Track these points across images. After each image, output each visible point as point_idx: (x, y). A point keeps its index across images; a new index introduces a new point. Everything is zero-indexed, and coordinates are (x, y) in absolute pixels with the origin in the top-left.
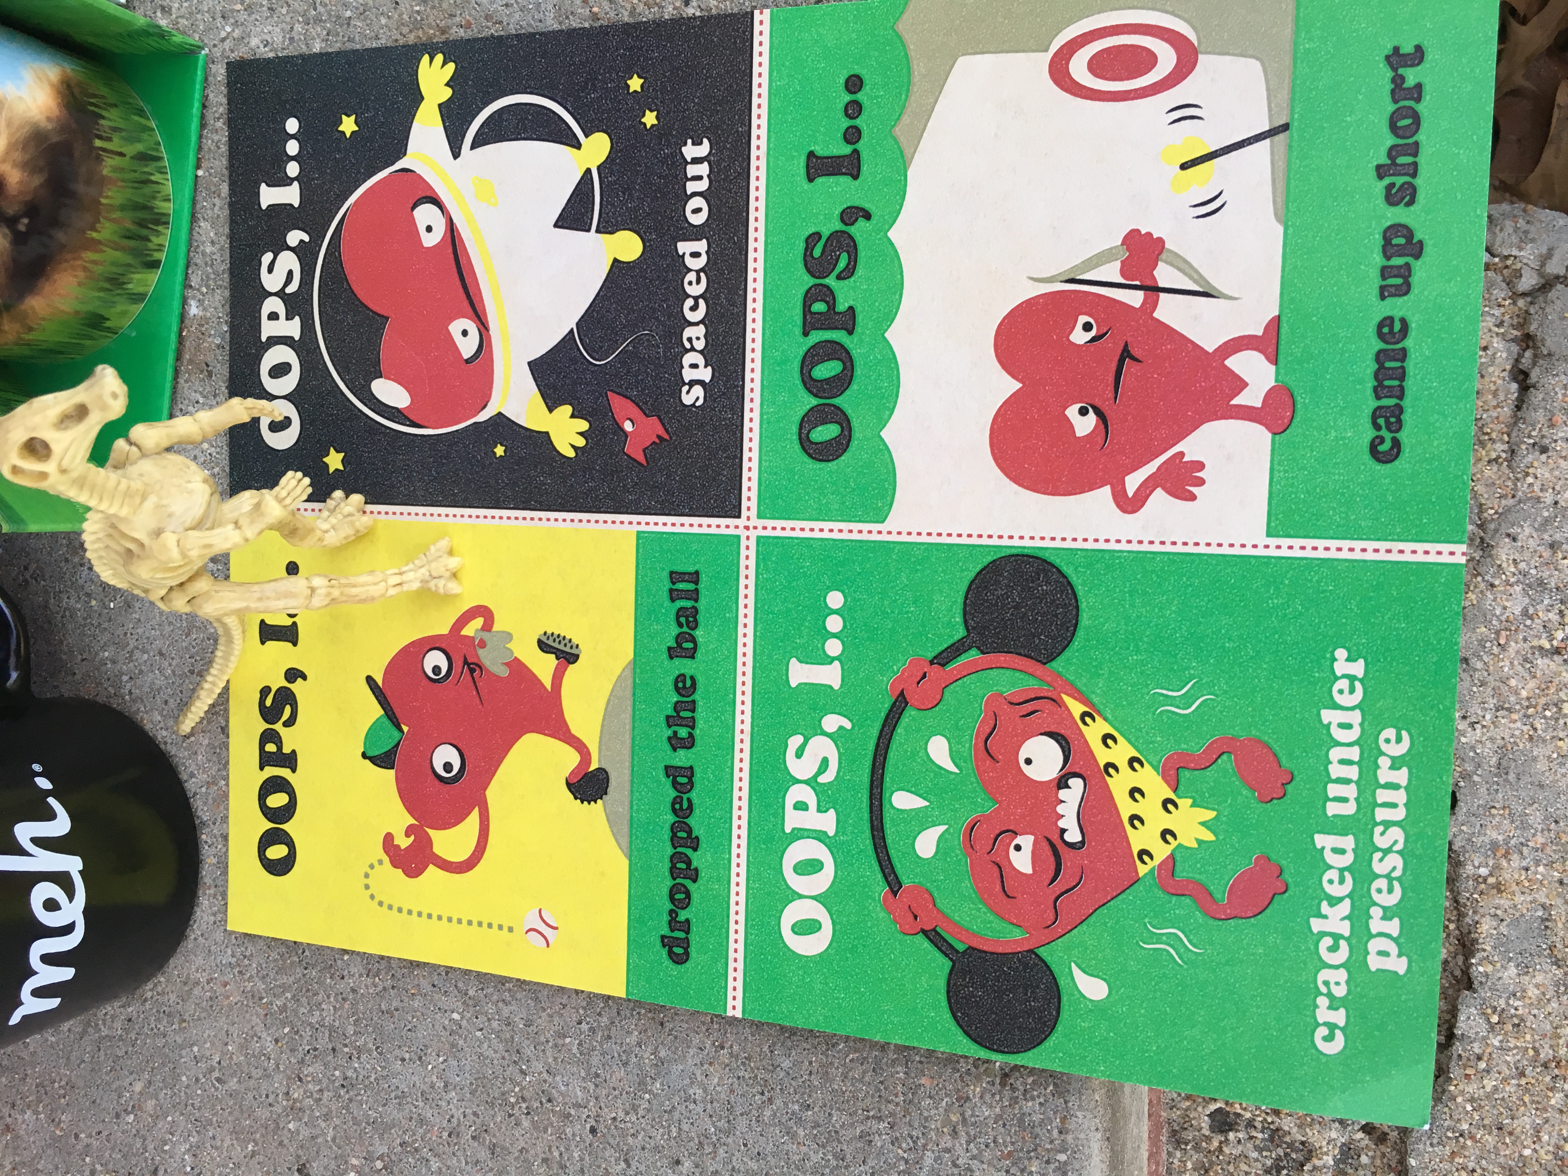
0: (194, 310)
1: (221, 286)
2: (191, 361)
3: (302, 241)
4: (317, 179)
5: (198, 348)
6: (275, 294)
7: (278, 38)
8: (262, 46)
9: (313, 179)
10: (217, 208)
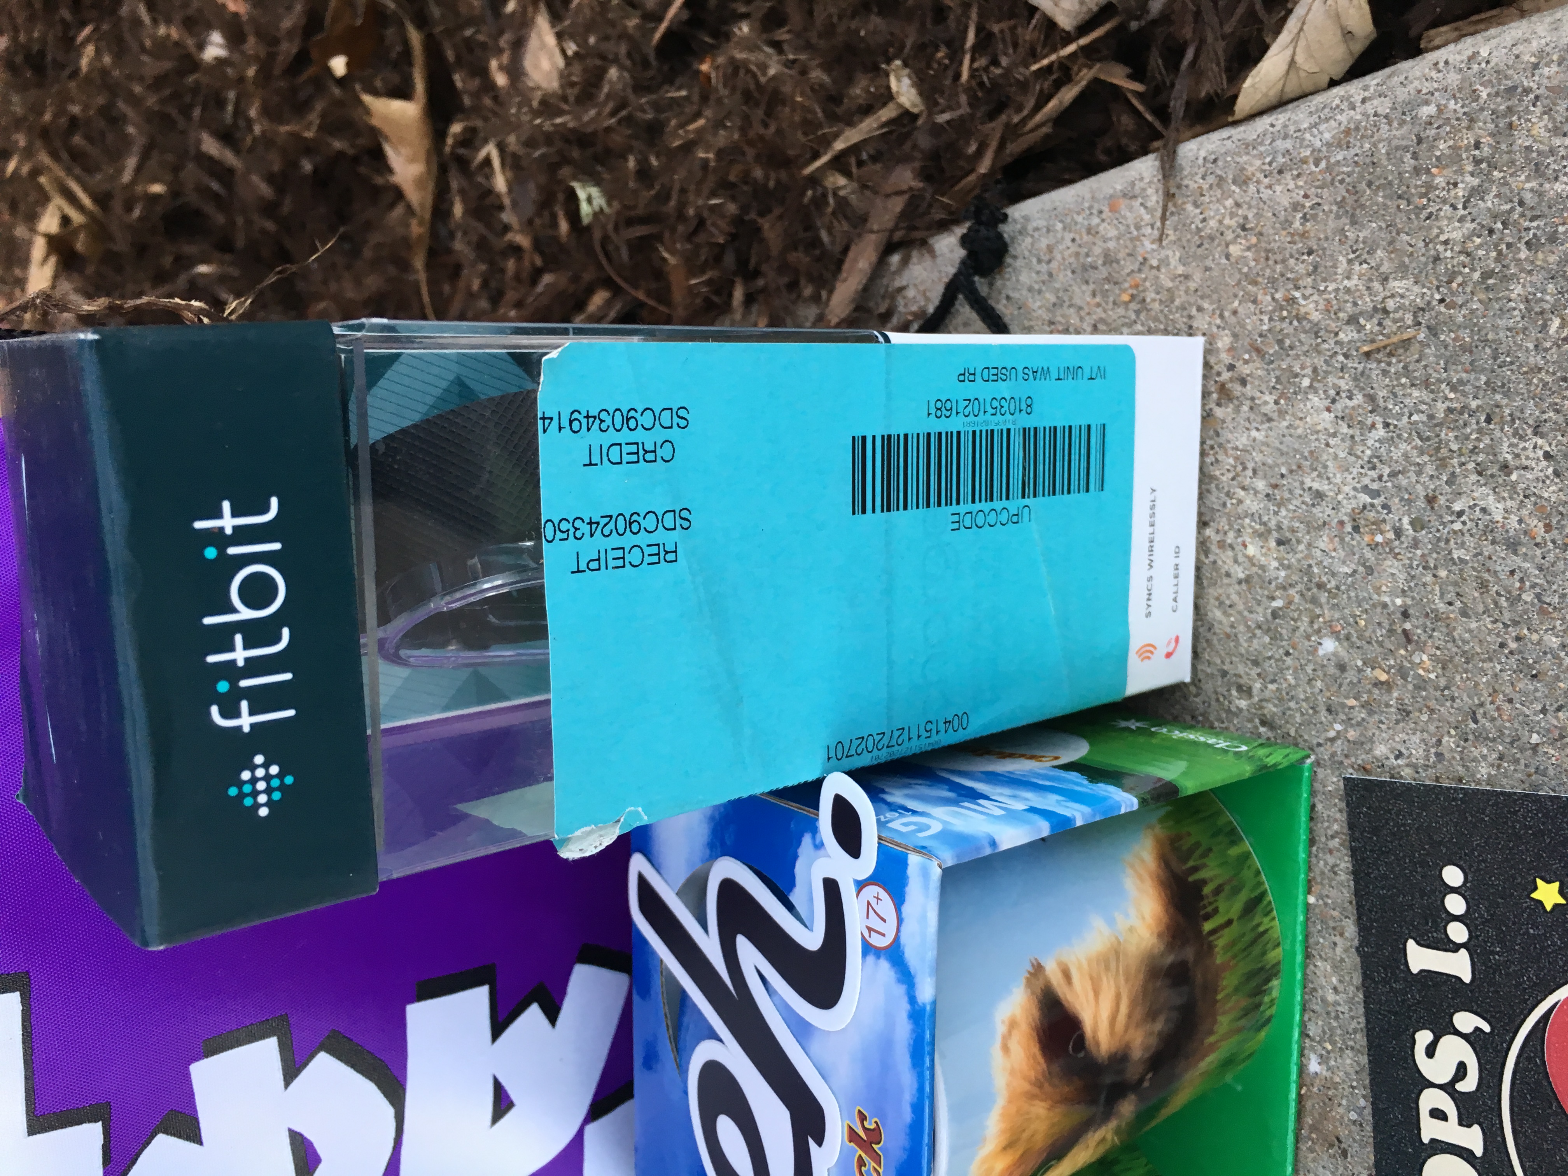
0: (1314, 1066)
1: (1352, 1048)
2: (1314, 1128)
3: (1477, 1029)
4: (1497, 953)
5: (1324, 1116)
6: (1440, 1087)
7: (1418, 754)
8: (1392, 757)
9: (1493, 953)
10: (1339, 950)
